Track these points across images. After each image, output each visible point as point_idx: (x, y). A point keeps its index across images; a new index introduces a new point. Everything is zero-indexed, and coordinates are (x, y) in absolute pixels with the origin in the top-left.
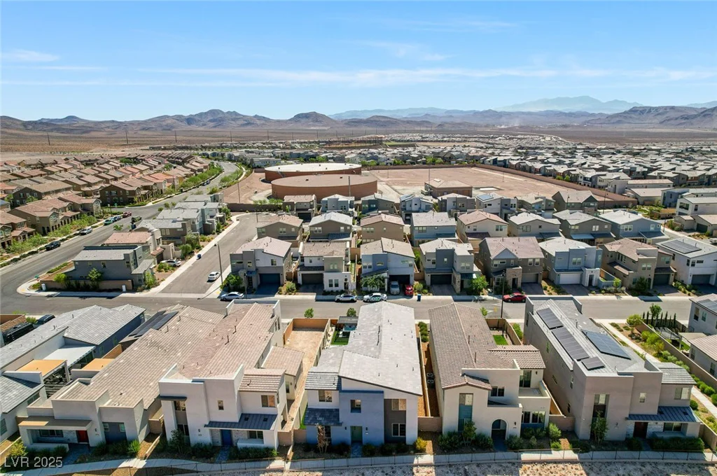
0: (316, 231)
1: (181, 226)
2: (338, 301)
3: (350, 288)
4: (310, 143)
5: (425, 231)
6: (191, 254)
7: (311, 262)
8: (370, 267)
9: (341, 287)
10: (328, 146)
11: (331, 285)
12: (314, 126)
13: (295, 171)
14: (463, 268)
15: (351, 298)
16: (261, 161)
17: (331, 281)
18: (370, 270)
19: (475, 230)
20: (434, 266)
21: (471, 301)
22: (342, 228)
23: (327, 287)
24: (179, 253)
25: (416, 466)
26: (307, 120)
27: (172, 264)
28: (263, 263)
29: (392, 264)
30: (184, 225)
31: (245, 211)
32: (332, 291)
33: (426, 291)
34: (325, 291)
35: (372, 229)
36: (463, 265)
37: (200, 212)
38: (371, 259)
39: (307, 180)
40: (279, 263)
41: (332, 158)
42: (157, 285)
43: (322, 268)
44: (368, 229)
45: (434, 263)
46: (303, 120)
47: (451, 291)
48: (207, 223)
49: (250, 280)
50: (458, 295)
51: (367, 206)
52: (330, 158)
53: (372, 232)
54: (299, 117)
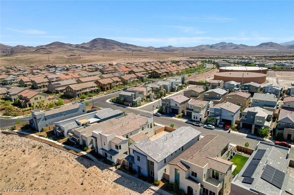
0: (207, 95)
1: (159, 87)
2: (193, 125)
3: (202, 120)
5: (259, 102)
6: (160, 97)
7: (191, 107)
8: (213, 113)
9: (199, 119)
10: (270, 59)
11: (194, 118)
13: (231, 69)
14: (258, 122)
15: (198, 125)
17: (194, 116)
18: (213, 115)
19: (288, 106)
20: (246, 119)
21: (255, 139)
22: (218, 95)
23: (193, 118)
24: (156, 97)
25: (150, 188)
27: (150, 100)
28: (173, 104)
29: (223, 114)
30: (160, 87)
31: (195, 84)
32: (194, 120)
33: (236, 129)
34: (191, 120)
36: (258, 121)
37: (171, 83)
38: (214, 110)
39: (230, 74)
40: (178, 105)
42: (140, 106)
44: (229, 98)
45: (246, 117)
47: (249, 133)
48: (173, 87)
49: (166, 109)
50: (252, 135)
51: (244, 87)
53: (231, 99)
54: (262, 45)
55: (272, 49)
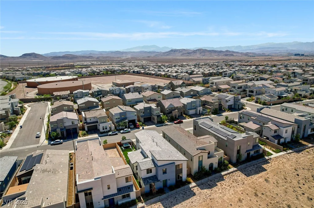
0: (82, 107)
1: (4, 113)
2: (110, 135)
3: (112, 128)
4: (36, 68)
5: (131, 101)
6: (15, 126)
7: (90, 120)
8: (119, 118)
9: (108, 129)
10: (47, 69)
11: (103, 129)
12: (35, 60)
13: (45, 81)
14: (156, 113)
15: (115, 133)
16: (19, 77)
17: (103, 127)
18: (119, 120)
19: (150, 98)
20: (144, 114)
21: (163, 126)
22: (95, 104)
23: (101, 130)
24: (8, 127)
25: (192, 188)
26: (30, 57)
27: (7, 133)
28: (68, 124)
29: (128, 116)
31: (30, 102)
32: (104, 132)
33: (144, 125)
34: (101, 132)
35: (108, 103)
36: (156, 112)
38: (119, 114)
39: (57, 85)
40: (76, 123)
41: (59, 74)
42: (5, 145)
43: (97, 122)
45: (143, 113)
46: (28, 57)
47: (153, 124)
48: (15, 109)
50: (157, 124)
51: (97, 93)
52: (58, 74)
54: (25, 55)
55: (37, 60)
